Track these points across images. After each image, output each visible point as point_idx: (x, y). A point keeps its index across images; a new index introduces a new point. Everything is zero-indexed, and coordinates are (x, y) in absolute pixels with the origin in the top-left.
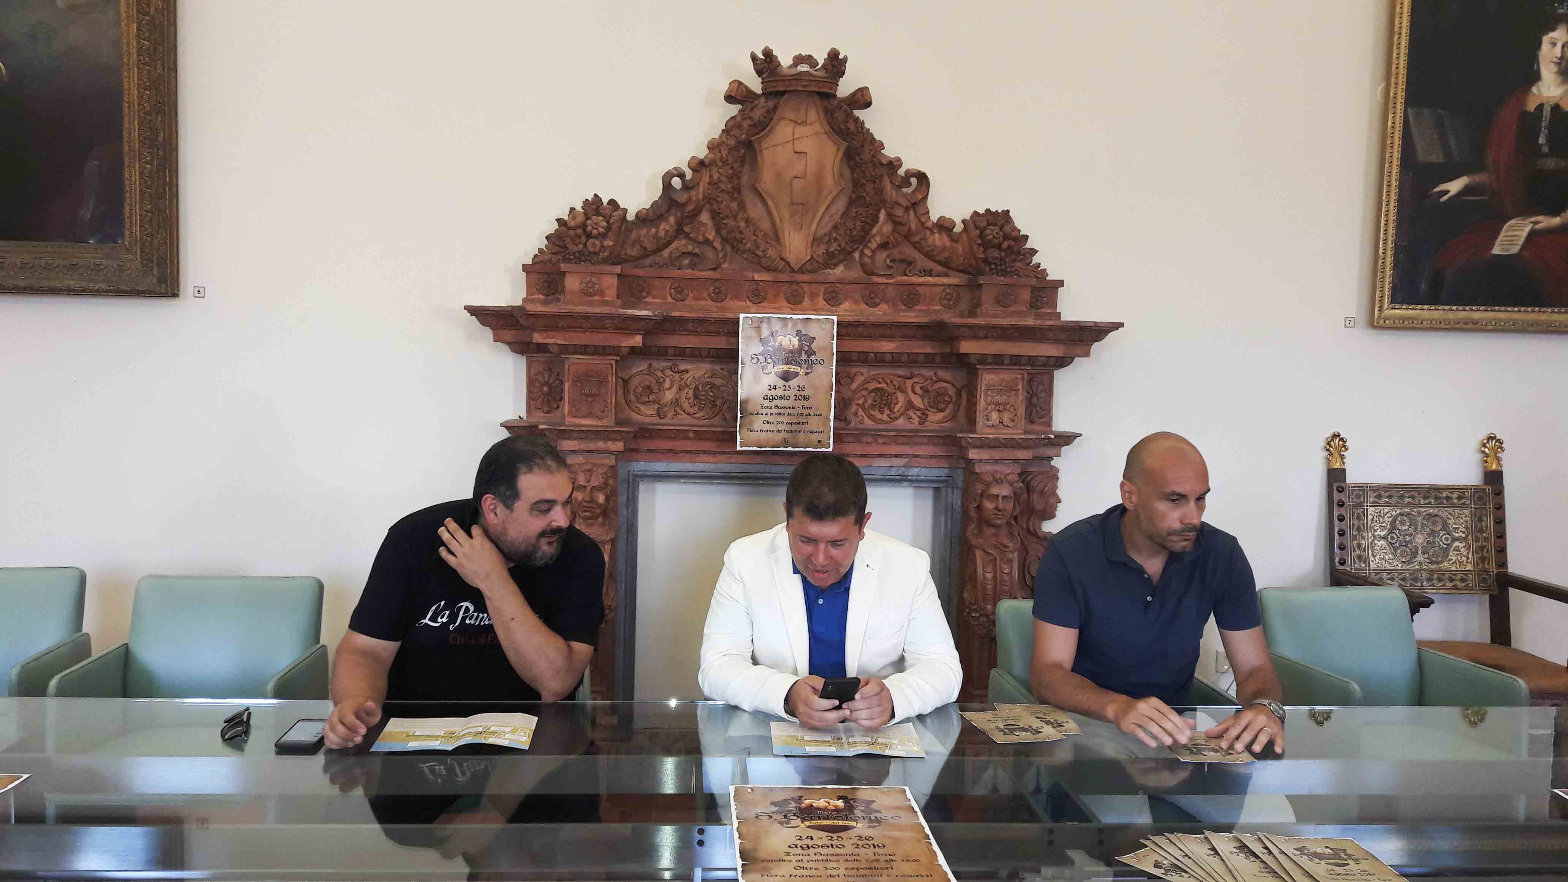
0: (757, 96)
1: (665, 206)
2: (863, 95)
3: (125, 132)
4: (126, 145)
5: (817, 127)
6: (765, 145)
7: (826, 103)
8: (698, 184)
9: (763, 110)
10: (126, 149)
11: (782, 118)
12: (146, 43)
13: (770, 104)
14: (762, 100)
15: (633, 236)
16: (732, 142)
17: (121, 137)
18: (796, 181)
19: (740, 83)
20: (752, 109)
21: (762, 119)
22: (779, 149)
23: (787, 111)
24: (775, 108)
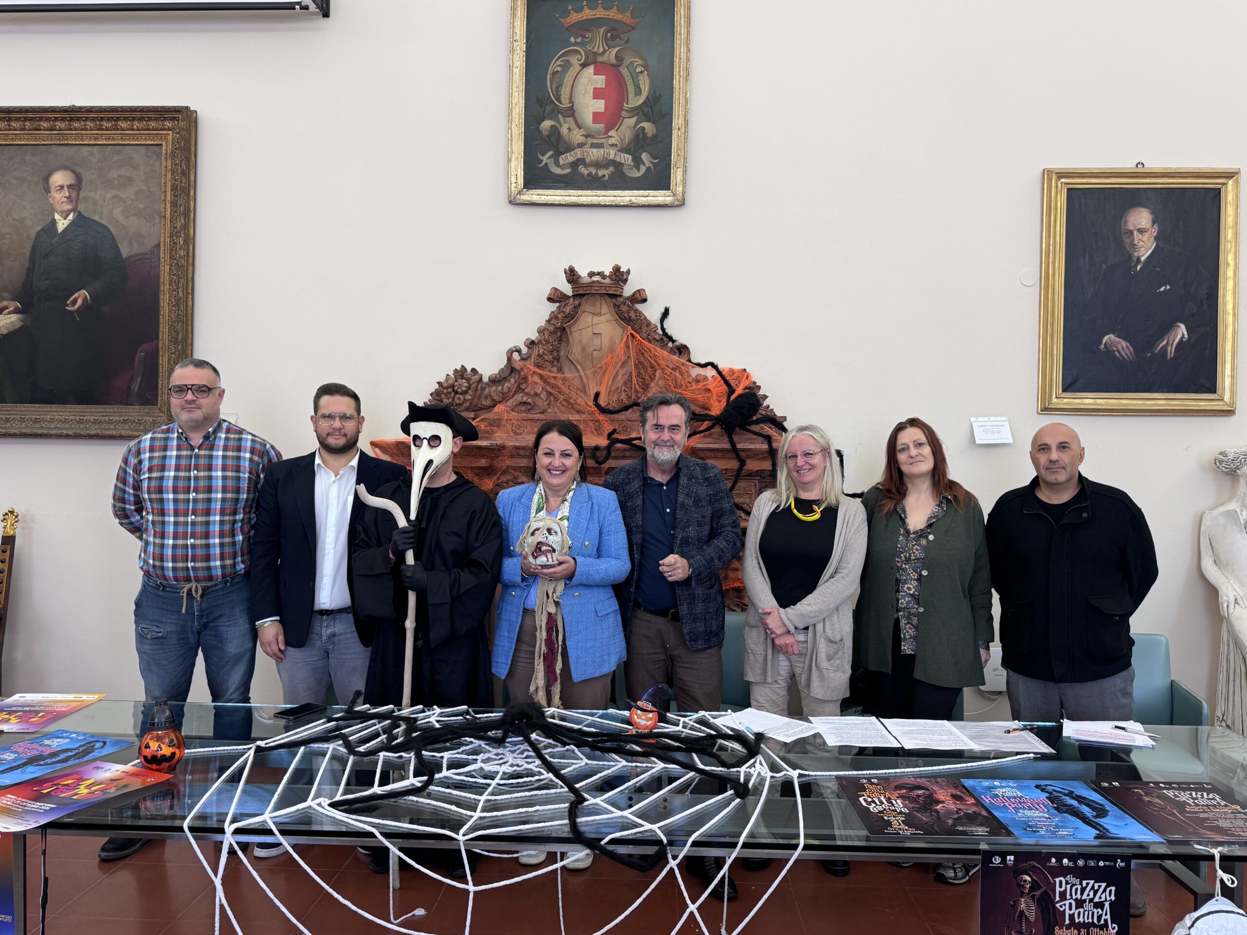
0: (569, 297)
1: (508, 372)
2: (640, 295)
3: (161, 334)
4: (161, 342)
5: (608, 317)
6: (573, 329)
7: (614, 300)
8: (530, 356)
9: (572, 307)
10: (160, 345)
11: (584, 312)
12: (175, 277)
13: (577, 302)
14: (571, 300)
15: (486, 391)
16: (552, 328)
17: (157, 338)
18: (595, 353)
19: (556, 289)
20: (565, 305)
21: (572, 313)
22: (583, 332)
23: (587, 307)
24: (580, 305)
